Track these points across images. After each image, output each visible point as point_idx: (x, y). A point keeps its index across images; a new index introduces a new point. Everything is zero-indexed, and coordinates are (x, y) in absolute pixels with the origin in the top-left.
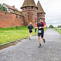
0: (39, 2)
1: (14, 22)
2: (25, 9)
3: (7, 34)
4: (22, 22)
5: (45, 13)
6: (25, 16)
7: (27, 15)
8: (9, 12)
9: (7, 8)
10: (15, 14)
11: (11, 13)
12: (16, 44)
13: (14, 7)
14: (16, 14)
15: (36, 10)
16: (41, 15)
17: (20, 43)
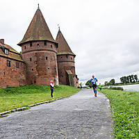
0: (59, 32)
1: (1, 76)
2: (28, 46)
4: (23, 77)
5: (75, 56)
7: (34, 59)
10: (5, 57)
14: (7, 58)
16: (67, 60)
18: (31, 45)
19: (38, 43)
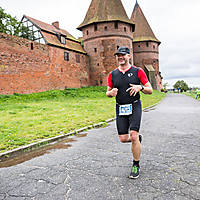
0: (137, 5)
1: (58, 73)
2: (91, 30)
3: (39, 112)
4: (86, 75)
5: (159, 43)
6: (92, 54)
7: (101, 49)
8: (42, 41)
9: (35, 29)
11: (49, 45)
12: (69, 146)
13: (56, 24)
15: (129, 33)
16: (146, 49)
17: (80, 141)
18: (96, 29)
19: (105, 25)
